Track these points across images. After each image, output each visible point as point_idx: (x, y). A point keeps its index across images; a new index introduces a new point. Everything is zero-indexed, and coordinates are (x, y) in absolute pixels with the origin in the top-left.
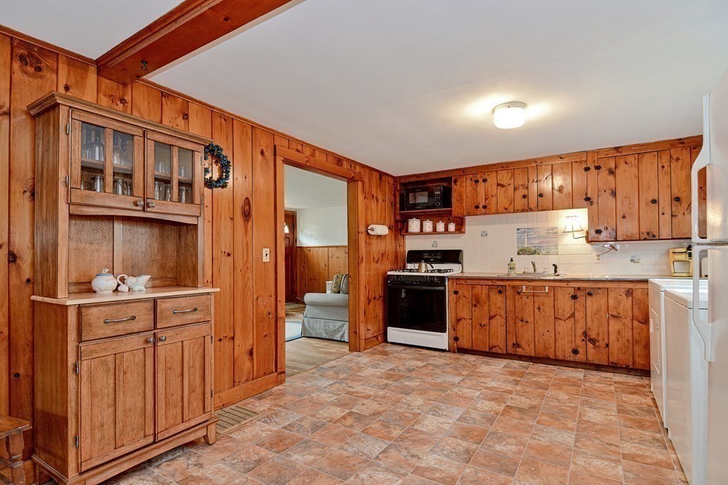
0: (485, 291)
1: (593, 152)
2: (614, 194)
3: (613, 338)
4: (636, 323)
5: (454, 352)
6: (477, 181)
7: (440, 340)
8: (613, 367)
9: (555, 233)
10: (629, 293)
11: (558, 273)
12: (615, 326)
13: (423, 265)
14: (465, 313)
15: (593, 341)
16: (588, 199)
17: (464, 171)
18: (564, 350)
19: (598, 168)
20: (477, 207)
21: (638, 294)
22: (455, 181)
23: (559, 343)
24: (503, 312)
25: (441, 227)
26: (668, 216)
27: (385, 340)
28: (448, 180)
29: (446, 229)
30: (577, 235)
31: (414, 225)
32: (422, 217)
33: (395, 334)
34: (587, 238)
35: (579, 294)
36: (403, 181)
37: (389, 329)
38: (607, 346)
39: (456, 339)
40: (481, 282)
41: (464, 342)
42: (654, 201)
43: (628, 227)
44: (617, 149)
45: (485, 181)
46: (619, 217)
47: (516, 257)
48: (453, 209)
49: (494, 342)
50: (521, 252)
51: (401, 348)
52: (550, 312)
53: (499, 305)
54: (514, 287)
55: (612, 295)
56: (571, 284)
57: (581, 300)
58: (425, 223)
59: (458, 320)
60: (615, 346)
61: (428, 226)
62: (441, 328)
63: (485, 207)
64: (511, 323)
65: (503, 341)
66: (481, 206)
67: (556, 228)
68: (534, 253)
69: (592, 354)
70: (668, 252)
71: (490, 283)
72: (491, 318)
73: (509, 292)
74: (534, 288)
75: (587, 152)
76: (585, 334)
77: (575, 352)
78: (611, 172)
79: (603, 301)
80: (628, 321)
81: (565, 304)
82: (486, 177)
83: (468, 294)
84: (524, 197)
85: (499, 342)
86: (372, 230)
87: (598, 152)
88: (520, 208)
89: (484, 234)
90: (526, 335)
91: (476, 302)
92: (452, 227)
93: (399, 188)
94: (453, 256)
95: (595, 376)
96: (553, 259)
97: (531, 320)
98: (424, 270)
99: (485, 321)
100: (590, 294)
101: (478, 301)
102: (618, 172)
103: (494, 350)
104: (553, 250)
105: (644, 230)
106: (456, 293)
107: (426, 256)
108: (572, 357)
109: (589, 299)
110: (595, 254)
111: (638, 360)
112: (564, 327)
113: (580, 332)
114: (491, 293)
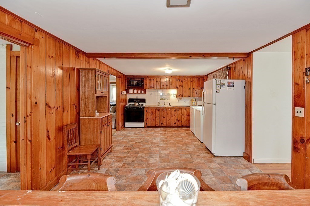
0: (155, 110)
1: (178, 76)
2: (182, 86)
3: (182, 120)
4: (187, 116)
5: (146, 128)
6: (151, 80)
7: (142, 125)
8: (182, 126)
9: (169, 95)
10: (186, 109)
11: (170, 105)
12: (183, 117)
13: (136, 103)
14: (149, 117)
15: (179, 121)
16: (177, 87)
17: (147, 77)
18: (173, 124)
19: (179, 80)
20: (151, 87)
21: (187, 110)
22: (145, 79)
23: (172, 122)
24: (159, 116)
25: (139, 92)
26: (192, 92)
27: (125, 127)
28: (143, 78)
29: (141, 93)
30: (174, 96)
31: (131, 91)
32: (134, 89)
33: (128, 124)
34: (176, 96)
35: (176, 110)
36: (128, 77)
37: (126, 123)
38: (181, 121)
39: (147, 124)
40: (154, 108)
41: (149, 125)
42: (190, 89)
43: (185, 94)
44: (183, 76)
45: (153, 80)
46: (183, 92)
47: (160, 101)
48: (144, 87)
49: (157, 124)
50: (161, 99)
51: (131, 128)
52: (170, 115)
53: (158, 114)
54: (162, 109)
55: (182, 110)
56: (174, 108)
57: (176, 111)
58: (134, 90)
59: (147, 119)
60: (183, 122)
61: (135, 91)
62: (142, 121)
63: (153, 87)
64: (161, 118)
65: (159, 123)
66: (152, 87)
67: (169, 94)
68: (164, 100)
69: (178, 124)
70: (191, 100)
71: (156, 108)
72: (156, 117)
73: (161, 110)
74: (166, 109)
75: (177, 76)
76: (177, 119)
77: (175, 124)
78: (182, 81)
79: (181, 112)
80: (185, 116)
81: (173, 112)
82: (154, 79)
83: (150, 111)
84: (163, 85)
85: (158, 124)
86: (123, 93)
87: (179, 76)
88: (162, 88)
89: (151, 94)
90: (164, 121)
91: (152, 113)
92: (143, 92)
93: (127, 79)
94: (143, 100)
95: (179, 129)
96: (168, 101)
97: (165, 117)
98: (137, 105)
99: (154, 118)
100: (178, 110)
101: (153, 113)
102: (183, 82)
103: (157, 126)
104: (168, 99)
105: (188, 95)
106: (147, 111)
107: (135, 100)
108: (174, 125)
109: (178, 111)
110: (177, 100)
111: (187, 124)
112: (173, 118)
113: (176, 119)
114: (156, 111)
